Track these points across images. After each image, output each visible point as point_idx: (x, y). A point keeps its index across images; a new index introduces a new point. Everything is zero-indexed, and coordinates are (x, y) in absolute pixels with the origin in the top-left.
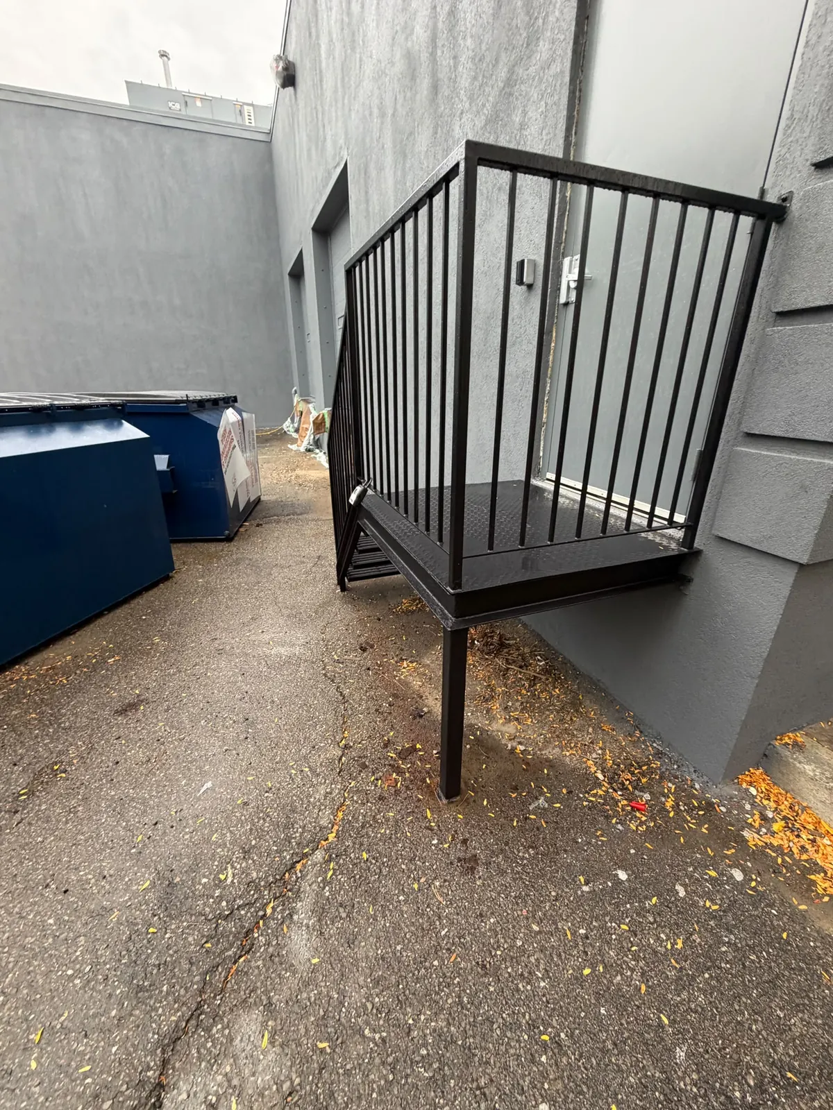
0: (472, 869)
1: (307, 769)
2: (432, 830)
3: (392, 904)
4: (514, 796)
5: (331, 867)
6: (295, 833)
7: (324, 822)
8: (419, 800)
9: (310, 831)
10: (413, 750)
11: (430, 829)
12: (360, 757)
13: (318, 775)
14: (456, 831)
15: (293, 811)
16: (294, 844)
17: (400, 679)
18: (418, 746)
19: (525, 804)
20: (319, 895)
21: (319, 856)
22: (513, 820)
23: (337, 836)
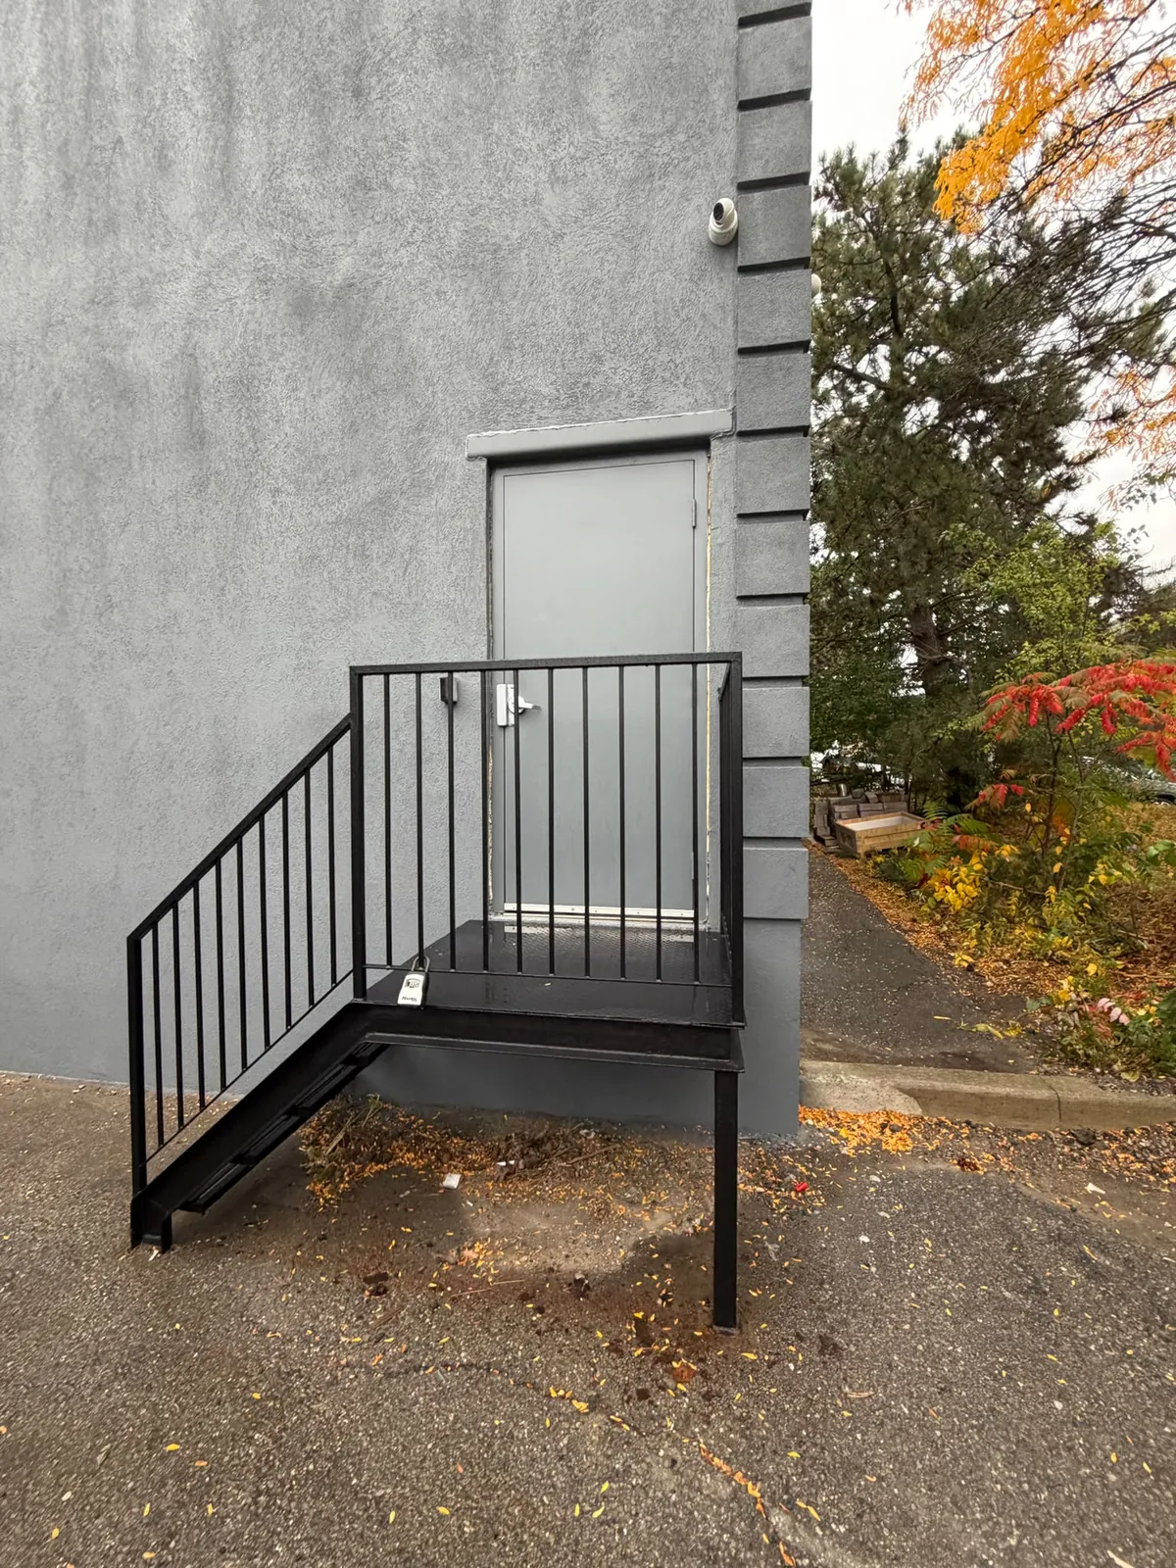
0: (836, 1347)
1: (605, 1486)
2: (774, 1363)
3: (866, 1449)
4: (754, 1264)
5: (803, 1505)
6: (727, 1548)
7: (725, 1491)
8: (725, 1356)
9: (733, 1521)
10: (640, 1324)
11: (771, 1364)
12: (626, 1392)
13: (627, 1470)
14: (783, 1340)
15: (680, 1538)
16: (749, 1555)
17: (495, 1276)
18: (640, 1315)
19: (767, 1261)
20: (841, 1541)
21: (779, 1519)
22: (785, 1282)
23: (755, 1480)
